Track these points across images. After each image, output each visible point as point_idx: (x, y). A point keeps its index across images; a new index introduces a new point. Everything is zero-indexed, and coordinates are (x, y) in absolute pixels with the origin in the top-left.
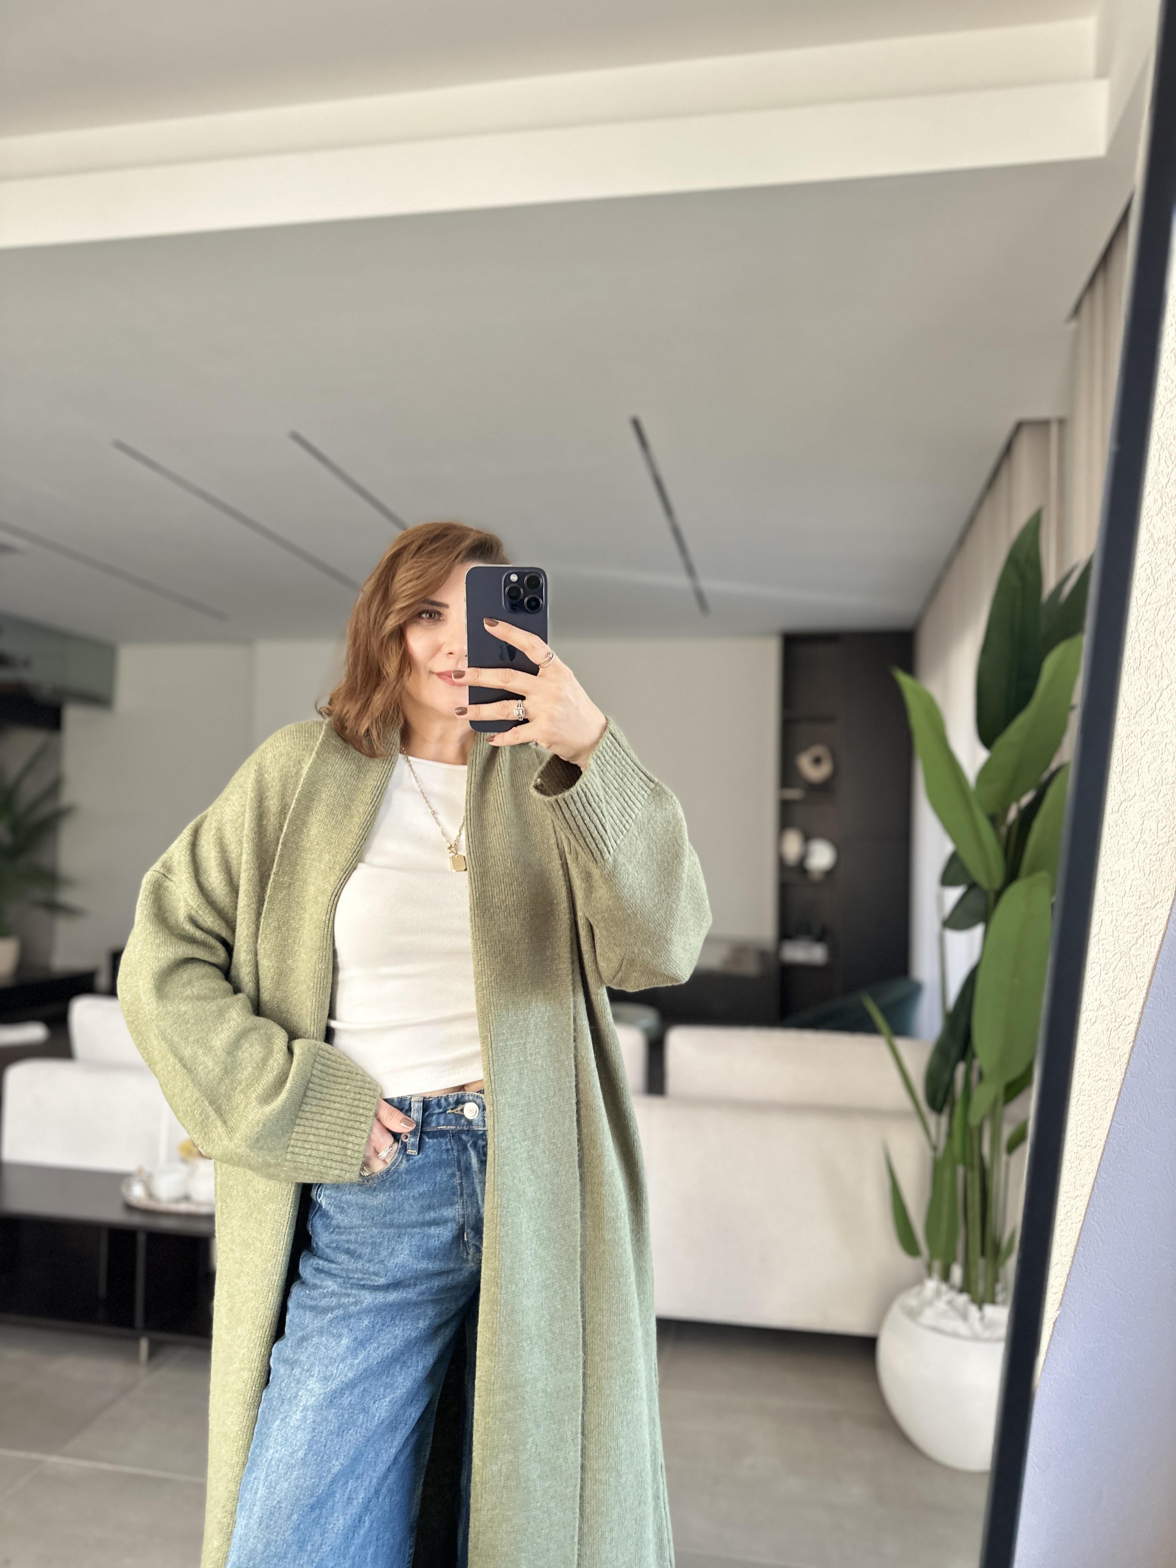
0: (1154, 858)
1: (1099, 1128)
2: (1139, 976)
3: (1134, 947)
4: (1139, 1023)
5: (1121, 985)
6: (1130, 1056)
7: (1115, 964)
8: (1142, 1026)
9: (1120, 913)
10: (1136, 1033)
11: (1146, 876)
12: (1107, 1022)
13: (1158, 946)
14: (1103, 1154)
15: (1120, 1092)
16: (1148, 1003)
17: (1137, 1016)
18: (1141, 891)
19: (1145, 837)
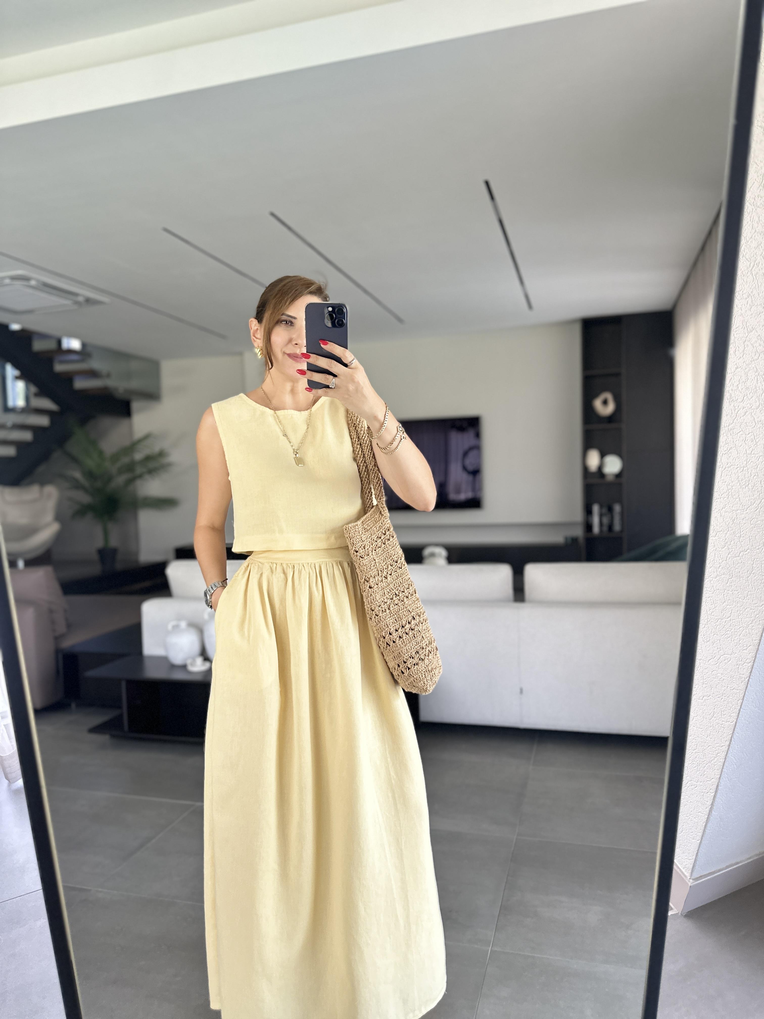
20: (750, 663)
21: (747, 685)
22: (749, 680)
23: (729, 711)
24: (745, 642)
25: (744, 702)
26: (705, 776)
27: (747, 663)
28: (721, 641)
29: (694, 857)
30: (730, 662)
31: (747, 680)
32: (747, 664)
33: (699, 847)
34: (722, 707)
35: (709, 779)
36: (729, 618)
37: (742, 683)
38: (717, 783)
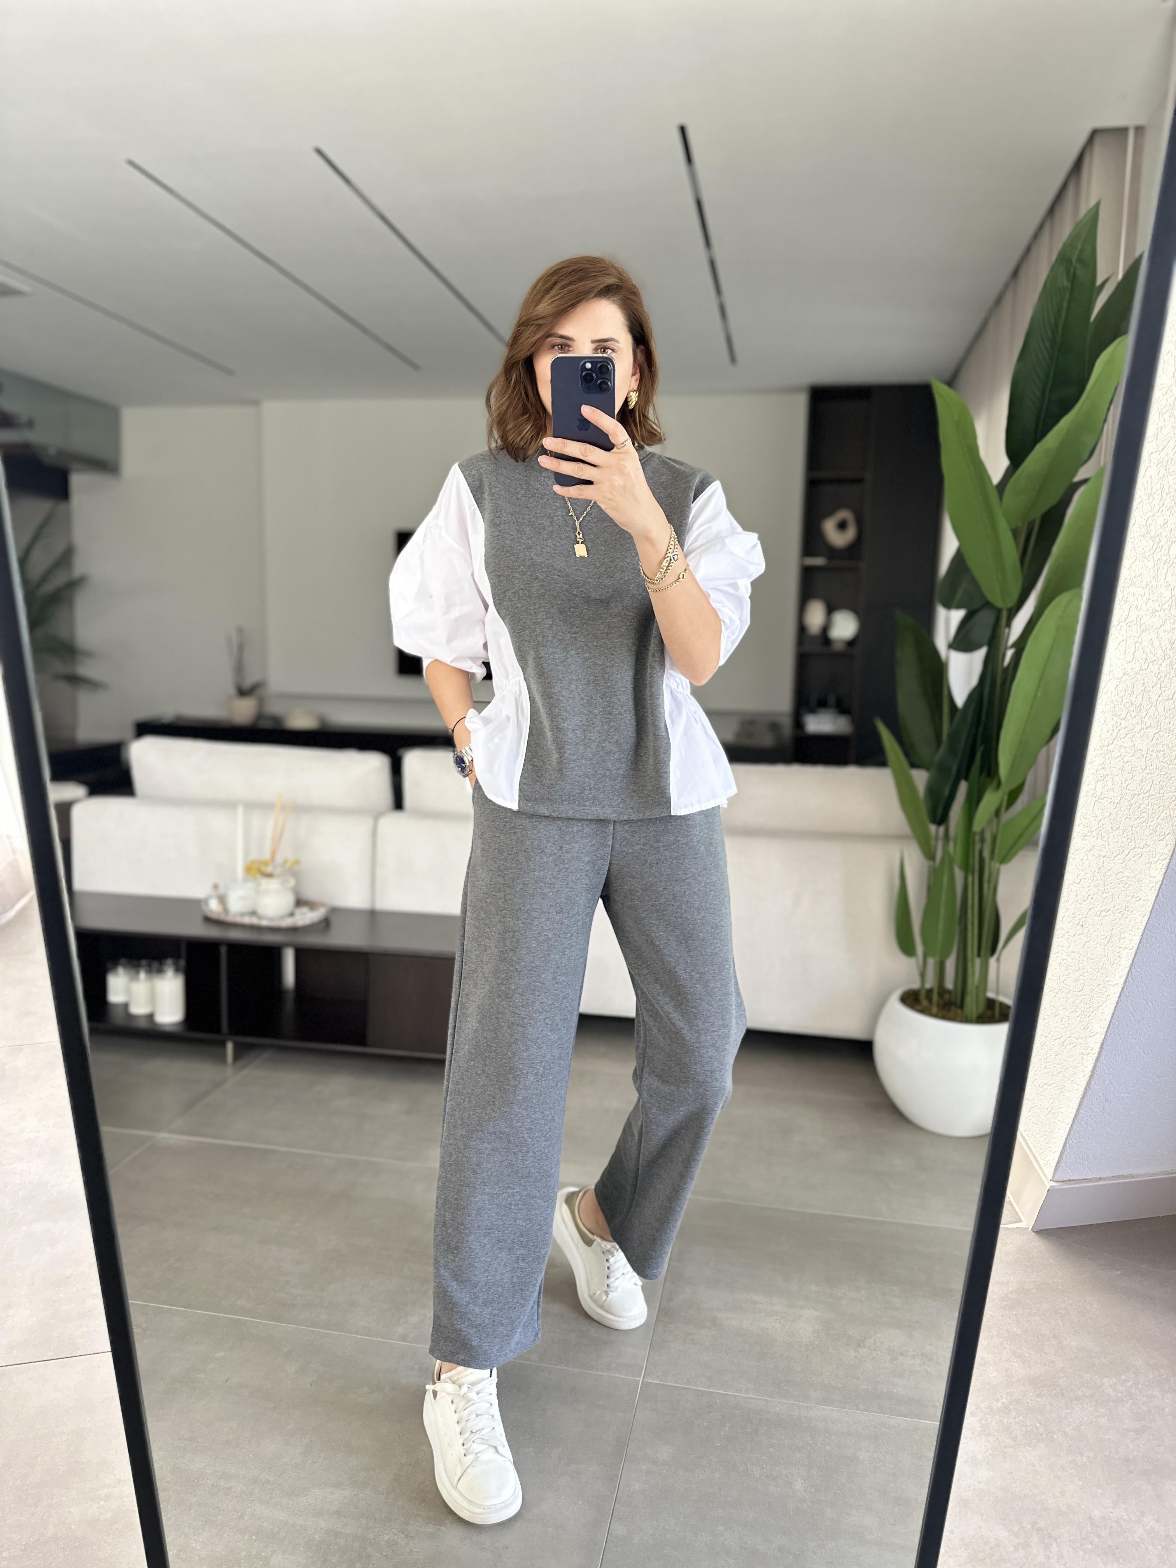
20: (1165, 860)
21: (1158, 893)
22: (1161, 885)
23: (1131, 932)
24: (1162, 829)
25: (1150, 919)
26: (1088, 1030)
27: (1161, 860)
28: (1133, 829)
29: (1060, 1149)
30: (1141, 859)
31: (1158, 886)
32: (1161, 862)
33: (1069, 1134)
34: (1122, 927)
35: (1092, 1035)
36: (1148, 794)
37: (1151, 890)
38: (1102, 1039)
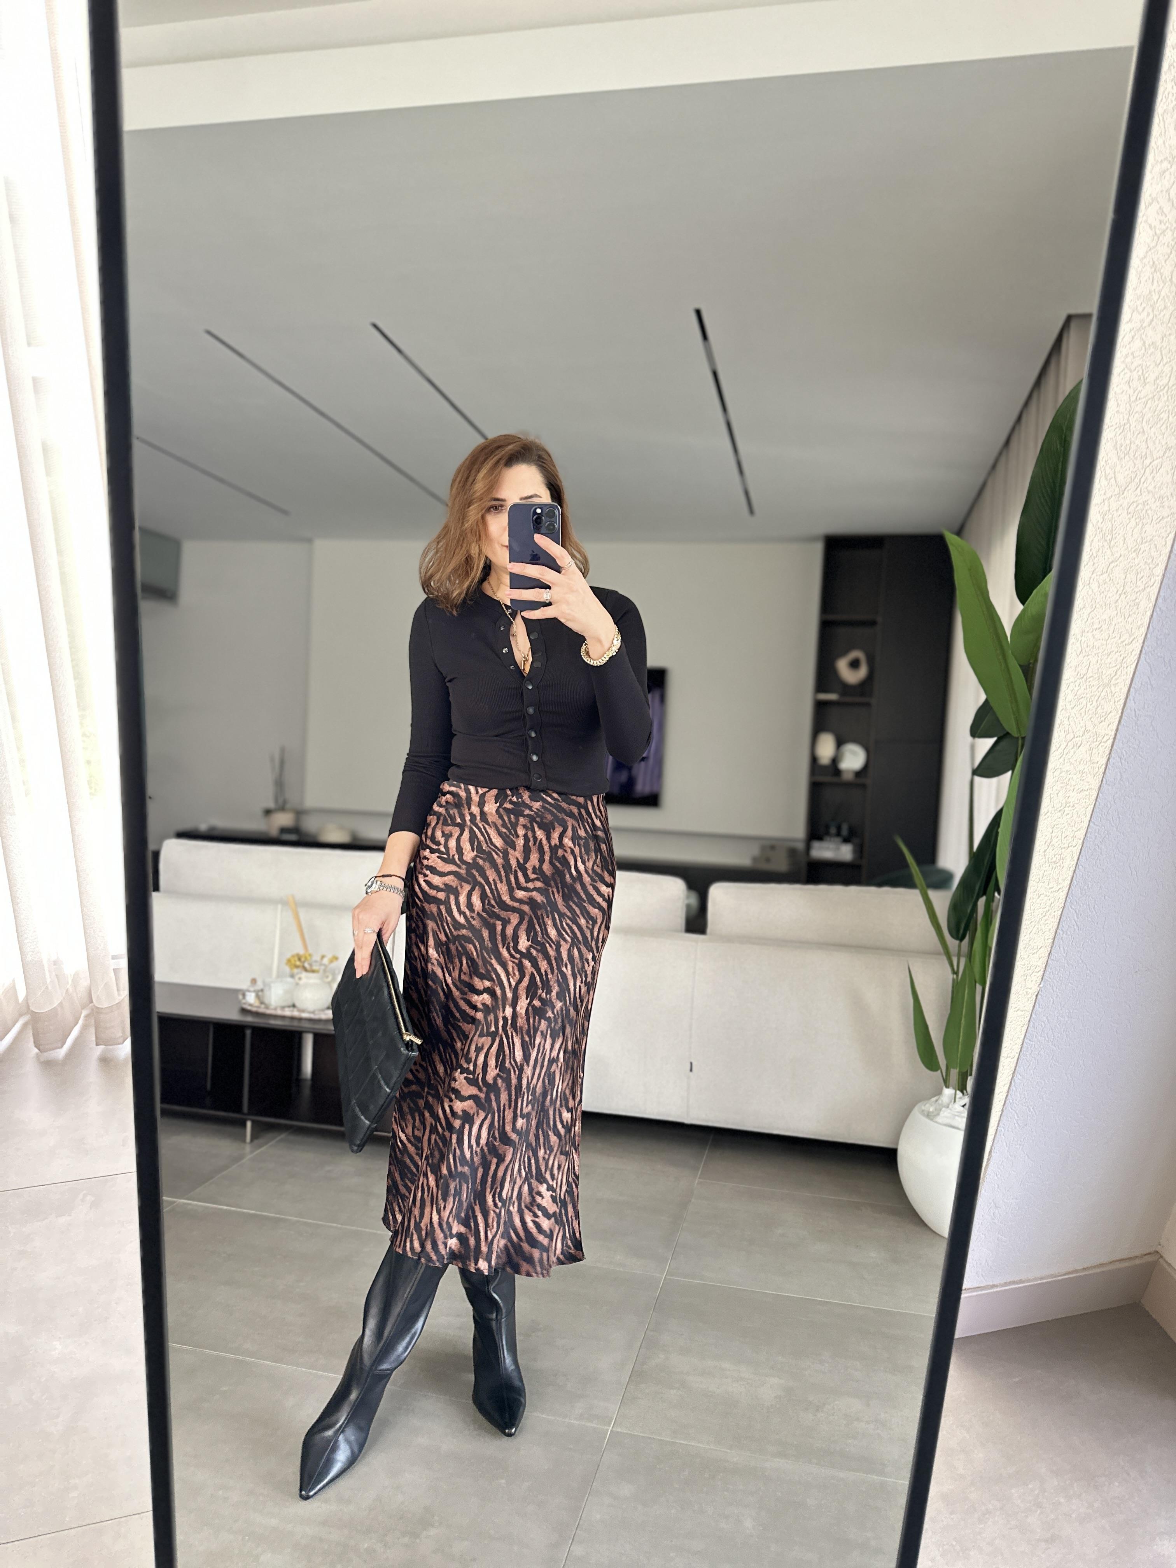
0: (1132, 603)
1: (1079, 829)
2: (1116, 701)
3: (1114, 678)
4: (1115, 738)
5: (1102, 711)
6: (1107, 766)
7: (1098, 694)
8: (1117, 740)
9: (1104, 653)
10: (1112, 746)
11: (1126, 619)
12: (1089, 744)
13: (1132, 673)
14: (1081, 850)
15: (1097, 797)
16: (1122, 722)
17: (1113, 733)
18: (1121, 632)
19: (1127, 588)
